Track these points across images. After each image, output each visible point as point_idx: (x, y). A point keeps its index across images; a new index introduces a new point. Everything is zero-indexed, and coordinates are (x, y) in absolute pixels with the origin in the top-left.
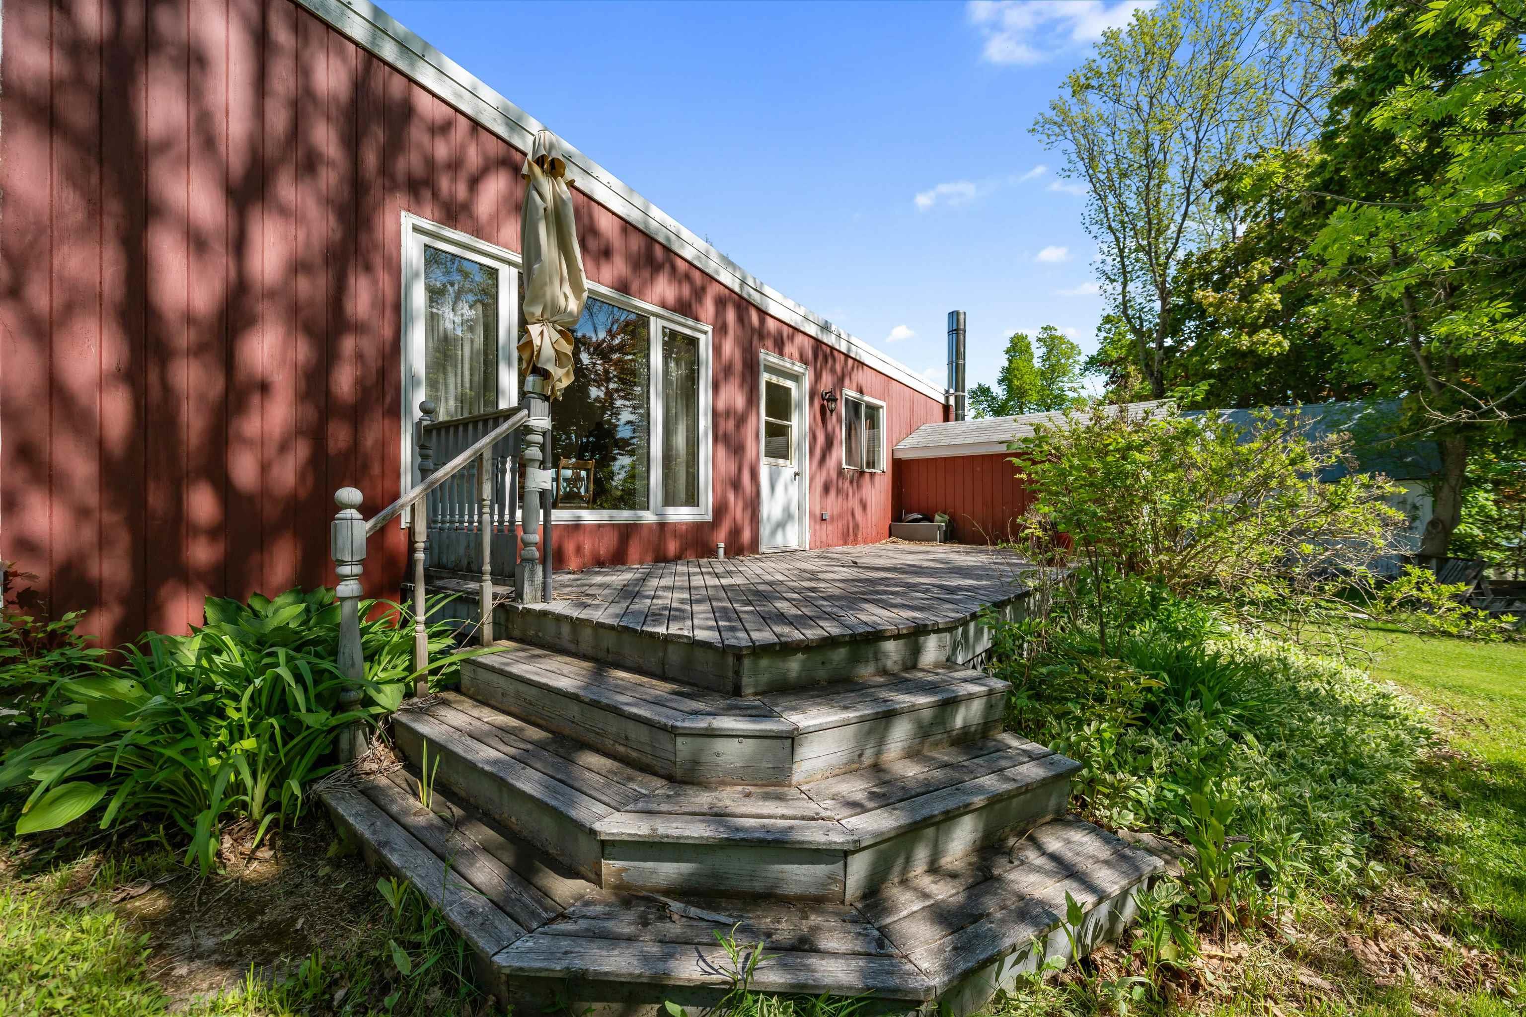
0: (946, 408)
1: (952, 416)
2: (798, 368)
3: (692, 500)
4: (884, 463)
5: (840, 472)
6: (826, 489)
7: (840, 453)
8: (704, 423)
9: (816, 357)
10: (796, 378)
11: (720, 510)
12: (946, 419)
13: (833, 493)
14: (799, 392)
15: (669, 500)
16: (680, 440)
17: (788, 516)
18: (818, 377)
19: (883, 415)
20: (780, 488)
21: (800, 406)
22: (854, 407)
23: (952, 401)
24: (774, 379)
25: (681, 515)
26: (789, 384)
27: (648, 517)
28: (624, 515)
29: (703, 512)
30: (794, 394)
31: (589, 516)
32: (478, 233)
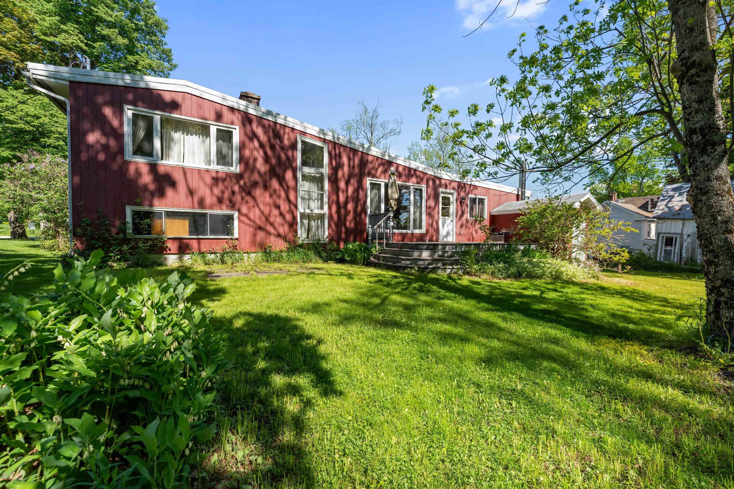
0: (518, 196)
1: (520, 198)
2: (452, 191)
3: (420, 228)
4: (486, 216)
5: (467, 221)
6: (462, 226)
7: (467, 216)
8: (424, 209)
9: (458, 188)
10: (452, 194)
11: (427, 231)
12: (518, 200)
13: (464, 228)
14: (453, 199)
15: (415, 228)
16: (418, 214)
17: (448, 233)
18: (459, 194)
19: (486, 201)
20: (446, 226)
21: (453, 202)
22: (473, 201)
23: (520, 193)
24: (444, 195)
25: (417, 231)
26: (449, 196)
27: (409, 232)
28: (404, 231)
29: (423, 231)
30: (451, 199)
31: (396, 231)
32: (377, 178)
